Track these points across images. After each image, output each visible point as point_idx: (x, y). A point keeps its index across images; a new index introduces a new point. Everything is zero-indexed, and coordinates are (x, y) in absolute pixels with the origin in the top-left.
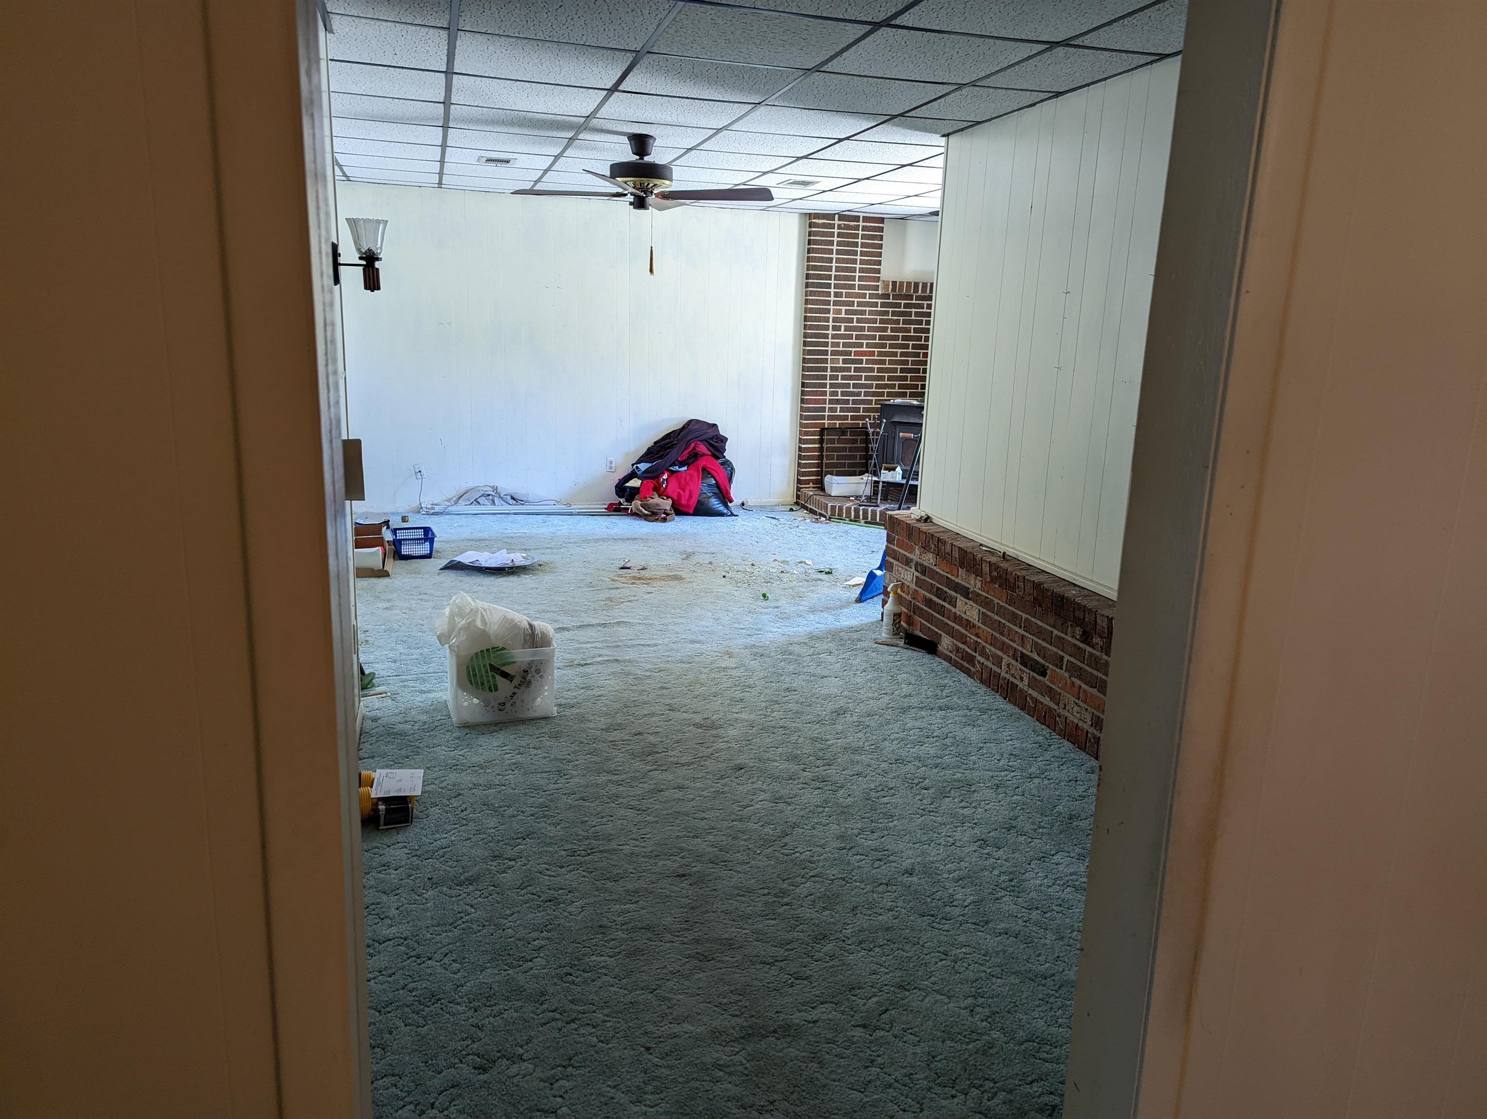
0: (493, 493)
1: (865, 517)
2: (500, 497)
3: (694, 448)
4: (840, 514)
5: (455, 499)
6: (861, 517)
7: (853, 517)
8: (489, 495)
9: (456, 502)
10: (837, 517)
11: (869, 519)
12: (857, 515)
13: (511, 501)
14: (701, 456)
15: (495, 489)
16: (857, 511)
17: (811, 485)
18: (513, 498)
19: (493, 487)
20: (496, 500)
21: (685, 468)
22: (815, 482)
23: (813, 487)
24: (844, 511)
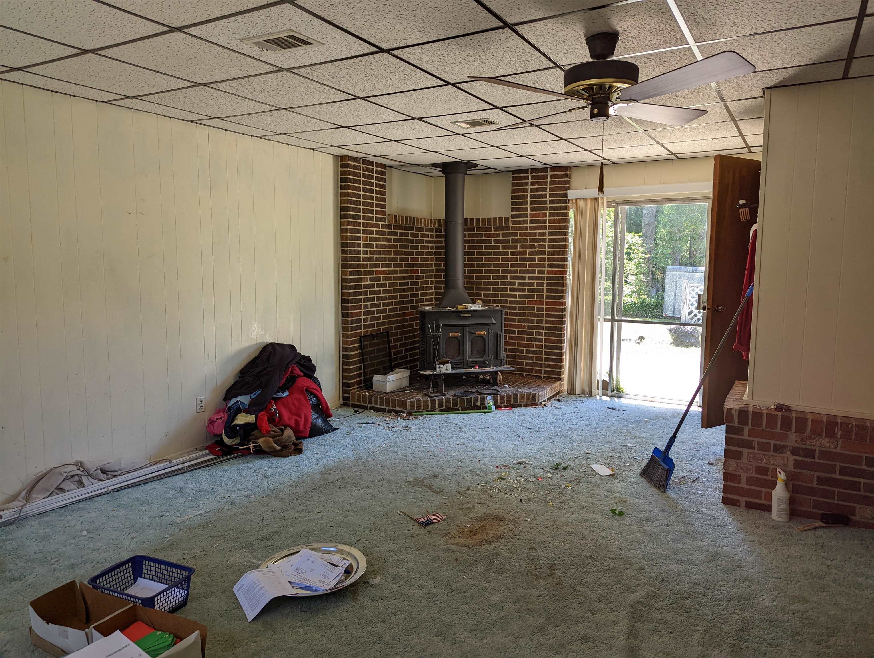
0: (79, 472)
1: (440, 405)
2: (89, 475)
3: (292, 372)
4: (418, 408)
5: (23, 494)
6: (437, 407)
7: (430, 408)
8: (73, 476)
9: (28, 499)
10: (415, 410)
11: (444, 407)
12: (433, 406)
13: (103, 476)
14: (297, 378)
15: (80, 465)
16: (433, 402)
17: (356, 386)
18: (103, 471)
19: (75, 464)
20: (85, 480)
21: (286, 394)
22: (359, 383)
23: (357, 388)
24: (422, 404)
